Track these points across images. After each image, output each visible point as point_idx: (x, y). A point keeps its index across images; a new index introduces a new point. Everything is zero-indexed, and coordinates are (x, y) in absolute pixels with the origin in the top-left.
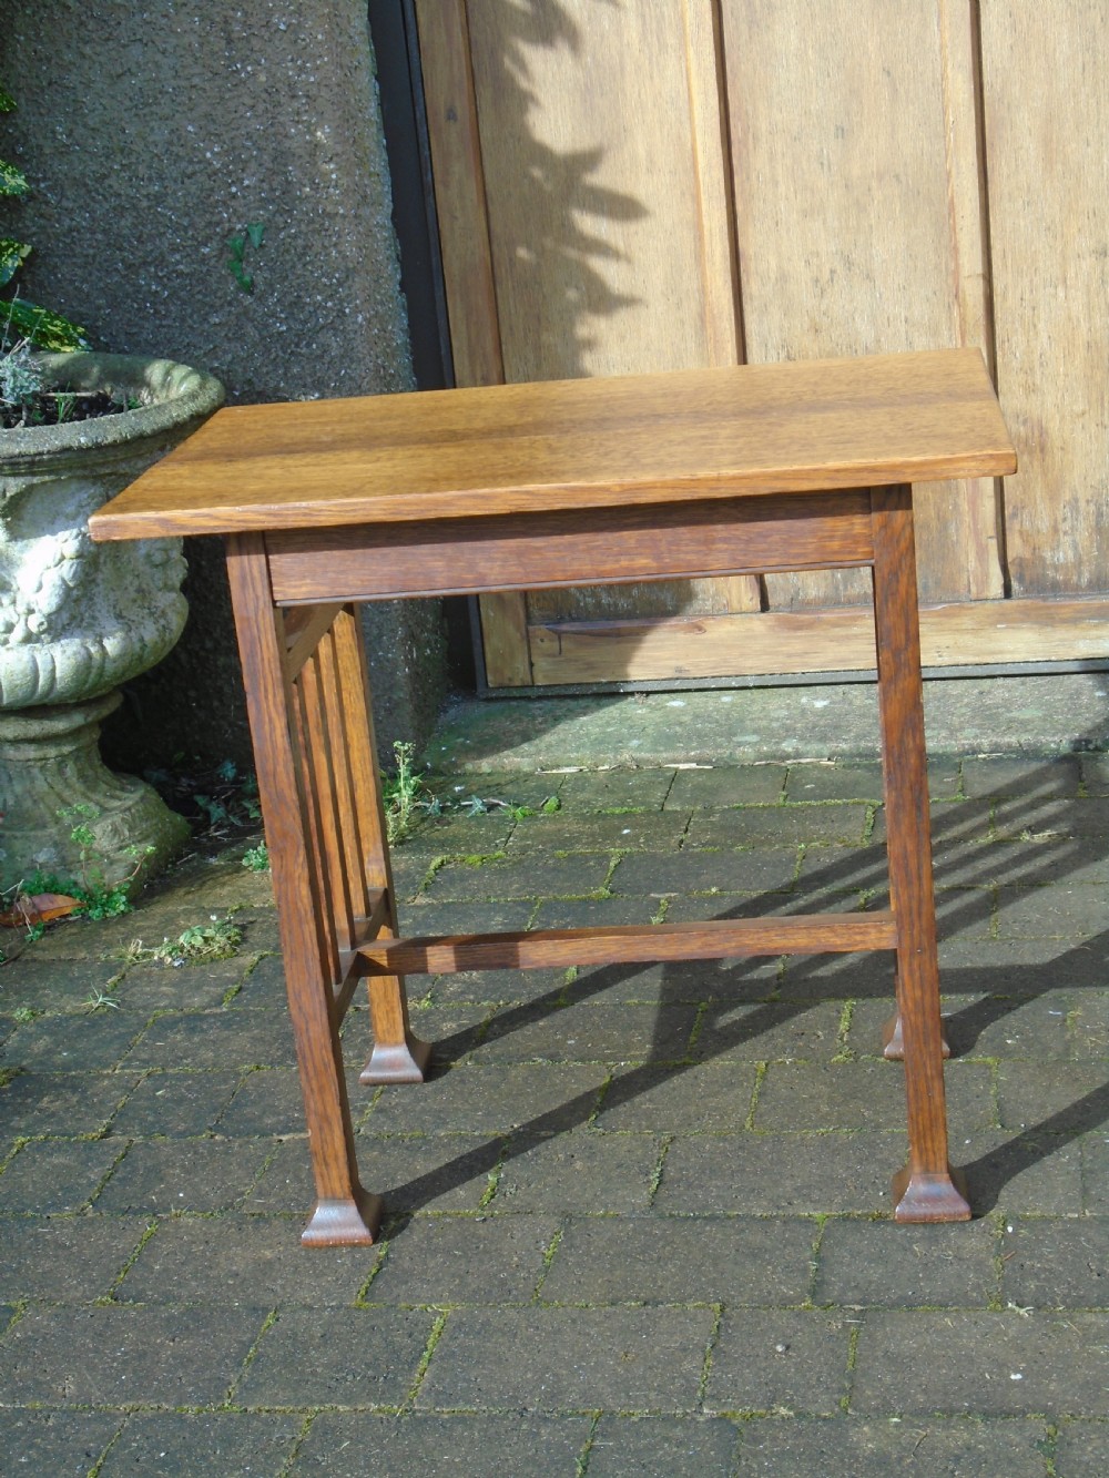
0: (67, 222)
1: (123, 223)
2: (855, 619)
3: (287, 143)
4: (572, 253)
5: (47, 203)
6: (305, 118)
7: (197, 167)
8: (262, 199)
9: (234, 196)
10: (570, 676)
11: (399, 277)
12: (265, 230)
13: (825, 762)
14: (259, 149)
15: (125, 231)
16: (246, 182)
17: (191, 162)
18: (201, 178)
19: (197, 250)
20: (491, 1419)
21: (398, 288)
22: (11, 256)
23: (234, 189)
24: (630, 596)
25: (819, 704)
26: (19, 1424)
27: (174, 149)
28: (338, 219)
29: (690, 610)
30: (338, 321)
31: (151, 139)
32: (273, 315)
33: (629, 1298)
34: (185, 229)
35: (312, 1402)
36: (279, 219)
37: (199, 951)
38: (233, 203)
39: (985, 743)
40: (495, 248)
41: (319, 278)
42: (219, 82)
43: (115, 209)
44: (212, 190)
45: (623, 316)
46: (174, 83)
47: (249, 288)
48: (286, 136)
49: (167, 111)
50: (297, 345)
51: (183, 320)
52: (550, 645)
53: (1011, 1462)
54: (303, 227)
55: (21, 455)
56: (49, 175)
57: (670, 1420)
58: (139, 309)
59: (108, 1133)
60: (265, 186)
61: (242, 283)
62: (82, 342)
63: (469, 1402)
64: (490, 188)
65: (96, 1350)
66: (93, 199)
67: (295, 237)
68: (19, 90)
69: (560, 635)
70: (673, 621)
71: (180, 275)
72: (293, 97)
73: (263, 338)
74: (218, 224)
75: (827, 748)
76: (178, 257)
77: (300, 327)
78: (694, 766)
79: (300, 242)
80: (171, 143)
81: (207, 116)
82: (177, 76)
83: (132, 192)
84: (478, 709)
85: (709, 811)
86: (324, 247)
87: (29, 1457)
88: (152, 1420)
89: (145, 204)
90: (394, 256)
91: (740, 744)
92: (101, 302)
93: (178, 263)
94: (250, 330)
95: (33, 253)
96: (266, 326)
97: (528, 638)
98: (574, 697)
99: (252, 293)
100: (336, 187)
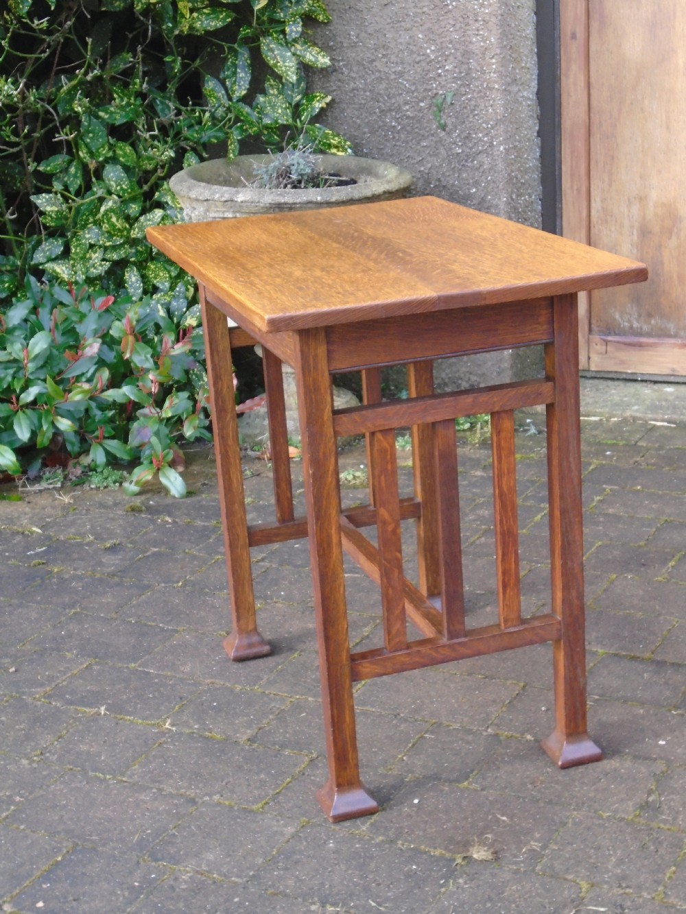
0: (352, 85)
1: (381, 87)
3: (471, 47)
5: (343, 73)
6: (481, 33)
7: (422, 58)
8: (455, 78)
9: (439, 75)
11: (537, 128)
12: (454, 95)
14: (455, 49)
15: (382, 92)
16: (447, 68)
17: (419, 55)
18: (423, 64)
19: (418, 104)
20: (380, 715)
21: (536, 134)
22: (318, 101)
23: (440, 71)
24: (650, 324)
26: (156, 680)
27: (411, 47)
28: (494, 91)
29: (682, 334)
30: (489, 149)
31: (399, 41)
32: (455, 143)
33: (479, 674)
34: (413, 92)
35: (297, 694)
36: (463, 89)
37: (350, 481)
38: (439, 79)
40: (592, 115)
41: (481, 124)
42: (437, 10)
43: (377, 79)
44: (429, 71)
45: (660, 158)
46: (414, 10)
47: (443, 128)
48: (470, 42)
49: (409, 26)
50: (466, 161)
51: (407, 142)
52: (601, 348)
53: (634, 779)
54: (475, 94)
55: (285, 203)
56: (345, 58)
57: (469, 732)
58: (385, 136)
59: (263, 560)
60: (457, 70)
61: (440, 124)
62: (349, 151)
63: (373, 707)
64: (592, 80)
65: (208, 655)
66: (366, 72)
67: (470, 100)
68: (334, 10)
69: (607, 342)
70: (672, 341)
71: (408, 117)
72: (476, 20)
73: (449, 156)
74: (430, 90)
76: (407, 107)
77: (469, 151)
78: (666, 424)
79: (473, 103)
80: (409, 44)
81: (429, 29)
82: (415, 7)
83: (387, 70)
85: (661, 448)
86: (486, 107)
87: (154, 695)
88: (219, 689)
89: (393, 77)
90: (535, 116)
92: (366, 130)
93: (408, 110)
94: (442, 151)
95: (333, 101)
96: (451, 149)
97: (589, 343)
98: (612, 379)
99: (444, 130)
100: (495, 73)
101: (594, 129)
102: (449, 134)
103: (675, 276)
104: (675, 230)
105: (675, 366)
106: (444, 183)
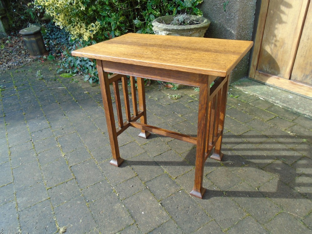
2: (303, 86)
4: (278, 12)
10: (259, 79)
11: (254, 13)
12: (228, 2)
13: (281, 106)
21: (253, 14)
24: (271, 71)
25: (291, 97)
29: (279, 75)
30: (234, 18)
39: (307, 114)
40: (268, 10)
41: (233, 11)
45: (284, 25)
47: (225, 11)
50: (229, 21)
52: (258, 74)
53: (121, 224)
62: (202, 15)
69: (260, 73)
70: (275, 76)
71: (218, 7)
73: (225, 19)
75: (282, 104)
76: (218, 5)
77: (230, 18)
78: (262, 99)
84: (246, 79)
85: (254, 106)
86: (235, 6)
90: (254, 9)
91: (271, 98)
94: (224, 17)
96: (226, 17)
97: (255, 72)
101: (268, 14)
102: (226, 13)
103: (280, 59)
104: (283, 46)
105: (274, 83)
106: (223, 26)
